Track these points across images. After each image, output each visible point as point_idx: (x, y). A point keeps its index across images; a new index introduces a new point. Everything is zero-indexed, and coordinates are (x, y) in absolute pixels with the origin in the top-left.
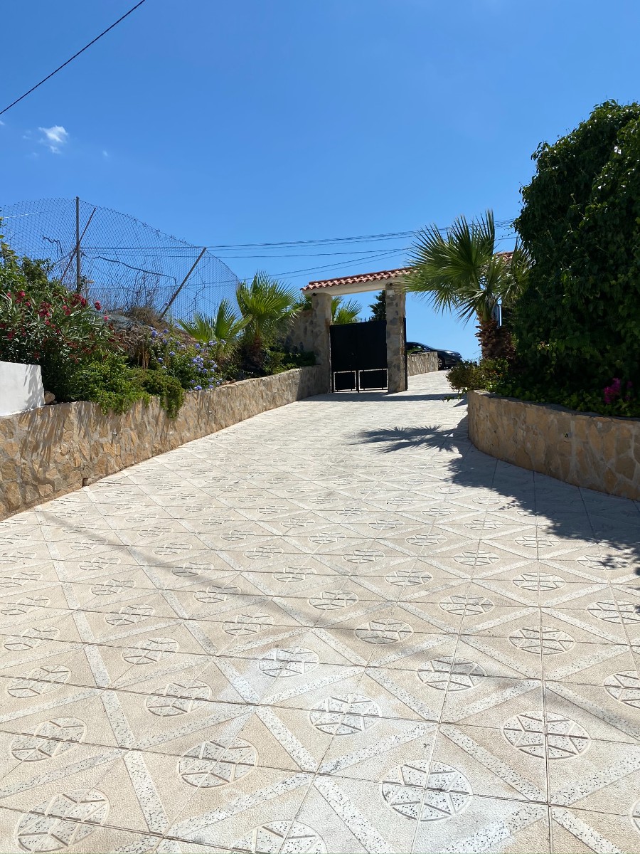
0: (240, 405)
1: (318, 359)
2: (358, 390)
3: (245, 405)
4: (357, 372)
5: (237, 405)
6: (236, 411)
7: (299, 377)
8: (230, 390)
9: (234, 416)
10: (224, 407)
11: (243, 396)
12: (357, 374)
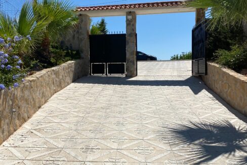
0: (39, 94)
1: (82, 55)
2: (106, 74)
3: (43, 93)
4: (106, 64)
5: (37, 95)
6: (37, 100)
7: (74, 66)
8: (33, 83)
9: (34, 106)
10: (26, 100)
11: (42, 86)
12: (106, 65)
